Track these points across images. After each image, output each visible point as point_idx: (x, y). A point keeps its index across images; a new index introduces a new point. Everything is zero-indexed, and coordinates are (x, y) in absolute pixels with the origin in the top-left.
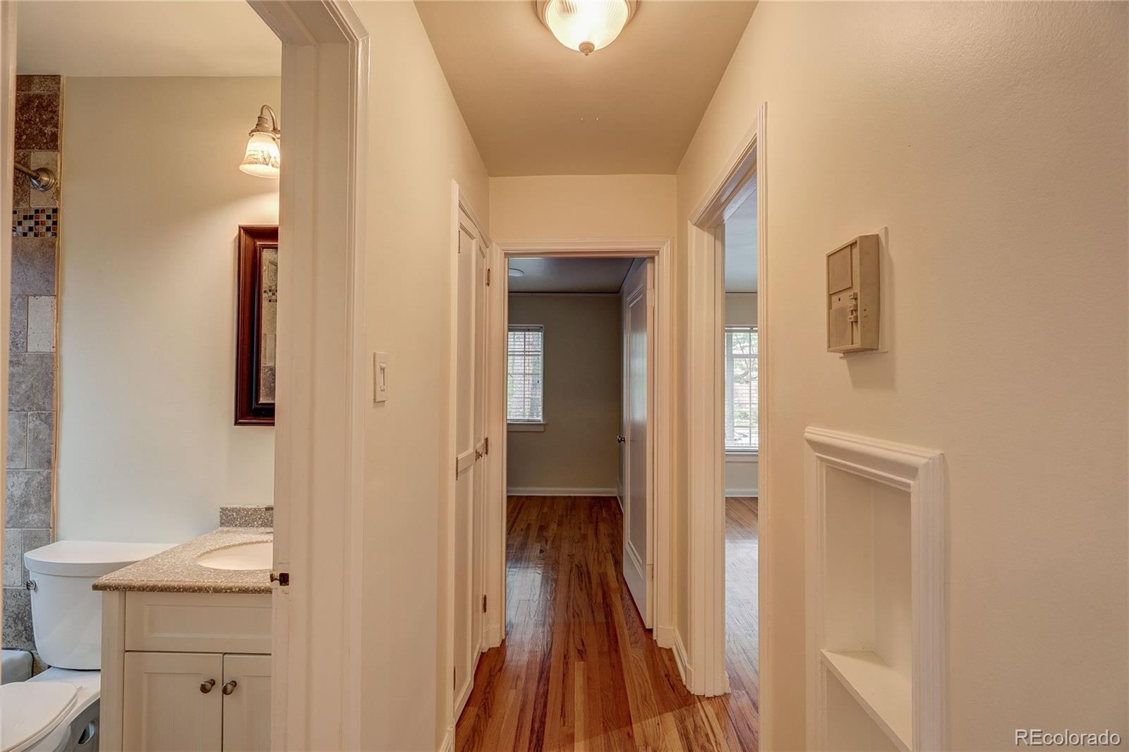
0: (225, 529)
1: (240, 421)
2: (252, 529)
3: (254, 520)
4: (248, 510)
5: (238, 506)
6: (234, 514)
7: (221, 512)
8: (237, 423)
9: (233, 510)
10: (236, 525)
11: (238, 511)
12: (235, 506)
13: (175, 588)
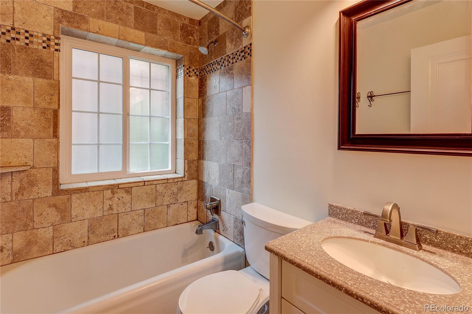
0: (333, 219)
1: (341, 147)
2: (351, 225)
3: (352, 218)
4: (348, 210)
5: (340, 205)
6: (338, 210)
7: (329, 207)
8: (339, 148)
9: (337, 207)
10: (339, 218)
11: (341, 209)
12: (338, 205)
13: (314, 273)
